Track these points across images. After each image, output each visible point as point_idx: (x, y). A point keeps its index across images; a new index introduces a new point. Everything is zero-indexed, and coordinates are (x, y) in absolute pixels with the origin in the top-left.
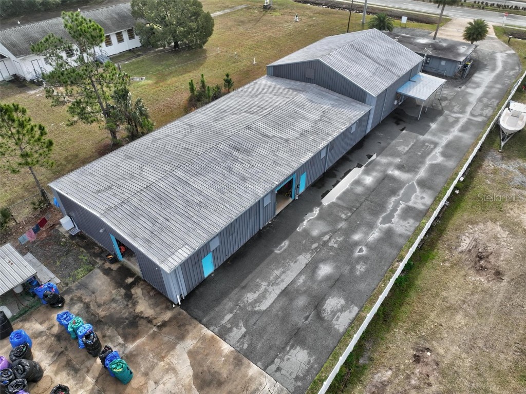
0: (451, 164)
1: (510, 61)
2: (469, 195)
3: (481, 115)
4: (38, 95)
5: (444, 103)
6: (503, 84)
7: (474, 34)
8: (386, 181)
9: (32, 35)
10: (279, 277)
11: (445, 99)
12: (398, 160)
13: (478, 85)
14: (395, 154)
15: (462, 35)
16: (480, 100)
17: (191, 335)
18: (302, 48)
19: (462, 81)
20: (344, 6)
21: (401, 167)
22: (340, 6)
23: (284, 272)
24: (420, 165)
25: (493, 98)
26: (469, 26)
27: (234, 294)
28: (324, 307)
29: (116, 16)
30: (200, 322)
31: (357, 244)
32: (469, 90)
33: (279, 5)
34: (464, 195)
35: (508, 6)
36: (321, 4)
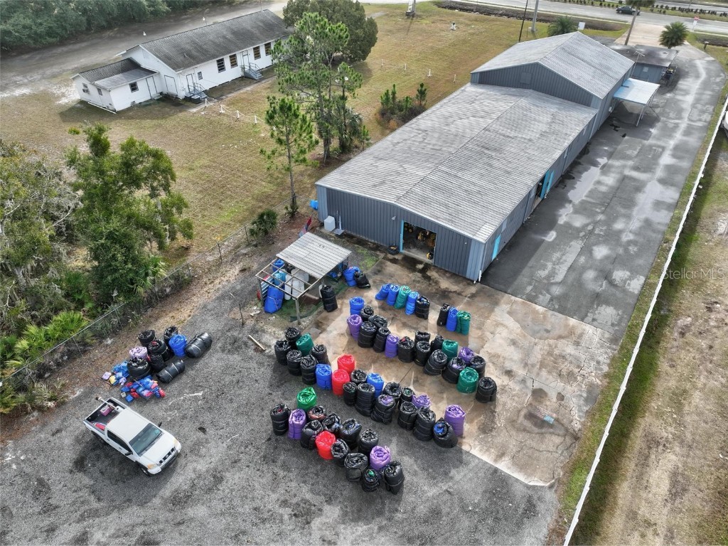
0: (685, 164)
1: (712, 67)
2: (712, 190)
3: (700, 120)
4: (203, 113)
5: (657, 110)
6: (713, 91)
7: (672, 38)
8: (627, 181)
9: (183, 46)
10: (561, 259)
11: (657, 106)
12: (630, 163)
13: (687, 93)
14: (626, 157)
15: (658, 39)
16: (694, 106)
17: (502, 301)
18: (498, 54)
19: (668, 89)
20: (501, 12)
21: (636, 168)
22: (496, 12)
23: (563, 255)
24: (654, 166)
25: (707, 104)
26: (666, 30)
27: (526, 271)
28: (613, 278)
29: (261, 24)
30: (506, 292)
31: (620, 232)
32: (679, 97)
33: (424, 12)
34: (707, 189)
35: (692, 10)
36: (472, 11)
